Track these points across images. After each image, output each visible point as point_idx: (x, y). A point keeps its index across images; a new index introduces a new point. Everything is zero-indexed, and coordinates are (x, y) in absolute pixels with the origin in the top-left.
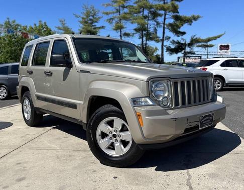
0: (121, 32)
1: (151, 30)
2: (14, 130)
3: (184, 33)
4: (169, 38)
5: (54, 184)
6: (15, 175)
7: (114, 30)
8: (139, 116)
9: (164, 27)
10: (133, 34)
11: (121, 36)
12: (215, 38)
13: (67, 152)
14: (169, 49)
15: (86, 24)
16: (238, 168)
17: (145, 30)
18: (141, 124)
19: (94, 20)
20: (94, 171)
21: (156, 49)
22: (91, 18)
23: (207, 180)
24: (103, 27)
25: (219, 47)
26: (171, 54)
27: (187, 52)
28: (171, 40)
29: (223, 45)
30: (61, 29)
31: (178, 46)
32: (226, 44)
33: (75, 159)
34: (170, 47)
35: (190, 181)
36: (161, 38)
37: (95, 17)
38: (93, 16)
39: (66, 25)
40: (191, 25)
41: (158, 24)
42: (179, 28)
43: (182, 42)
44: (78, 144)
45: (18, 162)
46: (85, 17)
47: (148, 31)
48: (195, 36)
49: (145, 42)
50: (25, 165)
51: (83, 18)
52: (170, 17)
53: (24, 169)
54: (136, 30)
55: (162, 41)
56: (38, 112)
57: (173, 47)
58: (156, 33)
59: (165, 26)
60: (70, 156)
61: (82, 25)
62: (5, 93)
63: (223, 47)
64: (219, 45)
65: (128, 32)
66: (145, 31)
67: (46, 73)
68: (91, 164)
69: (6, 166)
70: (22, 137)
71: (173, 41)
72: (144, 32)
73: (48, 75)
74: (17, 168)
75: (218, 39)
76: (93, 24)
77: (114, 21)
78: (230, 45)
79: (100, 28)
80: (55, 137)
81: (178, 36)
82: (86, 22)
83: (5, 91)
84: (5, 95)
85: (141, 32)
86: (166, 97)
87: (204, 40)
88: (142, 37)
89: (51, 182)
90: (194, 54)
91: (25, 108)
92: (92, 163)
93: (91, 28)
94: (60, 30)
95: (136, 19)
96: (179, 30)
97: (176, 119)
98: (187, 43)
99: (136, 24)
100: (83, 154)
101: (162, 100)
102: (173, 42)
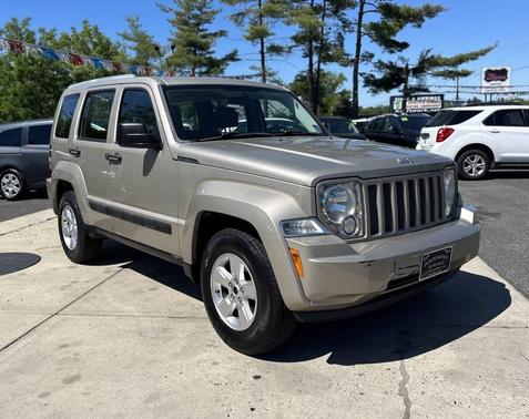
0: (262, 44)
1: (332, 38)
2: (45, 273)
3: (404, 46)
4: (372, 56)
5: (136, 390)
6: (59, 370)
7: (248, 39)
8: (295, 257)
9: (359, 32)
10: (290, 48)
11: (262, 53)
12: (474, 56)
13: (158, 322)
14: (370, 81)
15: (184, 27)
16: (505, 359)
17: (316, 38)
18: (300, 272)
19: (203, 16)
20: (216, 363)
21: (342, 78)
22: (196, 12)
23: (440, 384)
24: (222, 33)
25: (484, 76)
26: (375, 92)
27: (411, 88)
28: (375, 60)
29: (493, 69)
30: (130, 39)
31: (391, 74)
32: (499, 68)
33: (175, 337)
34: (372, 76)
35: (406, 386)
36: (353, 57)
37: (204, 10)
38: (200, 9)
39: (140, 29)
40: (419, 26)
41: (346, 24)
42: (394, 34)
43: (400, 64)
44: (179, 304)
45: (63, 343)
46: (182, 11)
47: (322, 40)
48: (429, 51)
49: (315, 66)
50: (77, 349)
51: (178, 14)
52: (373, 8)
53: (76, 359)
54: (295, 38)
55: (355, 63)
56: (91, 235)
57: (379, 76)
58: (342, 45)
59: (362, 30)
60: (165, 330)
61: (175, 30)
62: (17, 186)
63: (492, 75)
64: (485, 70)
65: (277, 43)
66: (316, 40)
67: (108, 157)
68: (208, 349)
69: (39, 351)
70: (63, 288)
71: (380, 62)
72: (314, 44)
73: (112, 162)
74: (61, 354)
75: (480, 58)
76: (201, 27)
77: (246, 20)
78: (508, 69)
79: (215, 35)
80: (130, 288)
81: (392, 52)
82: (185, 23)
83: (16, 182)
84: (17, 190)
85: (307, 43)
86: (351, 216)
87: (449, 60)
88: (309, 55)
89: (132, 386)
90: (426, 90)
91: (65, 225)
92: (209, 346)
93: (196, 37)
94: (126, 41)
95: (297, 15)
96: (393, 38)
97: (369, 263)
98: (410, 67)
99: (298, 25)
100: (190, 326)
101: (343, 222)
102: (381, 65)
